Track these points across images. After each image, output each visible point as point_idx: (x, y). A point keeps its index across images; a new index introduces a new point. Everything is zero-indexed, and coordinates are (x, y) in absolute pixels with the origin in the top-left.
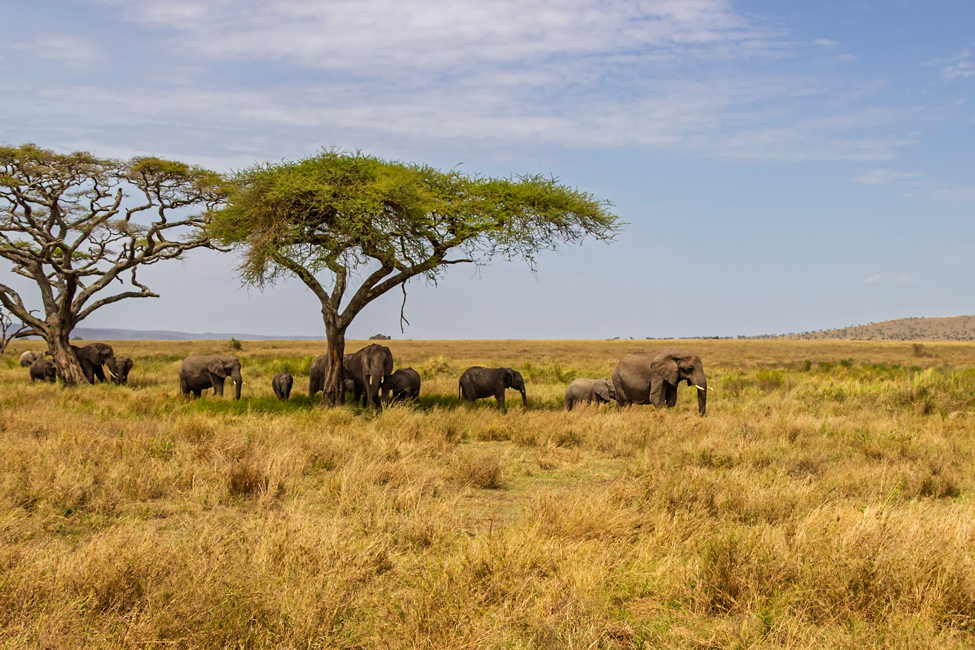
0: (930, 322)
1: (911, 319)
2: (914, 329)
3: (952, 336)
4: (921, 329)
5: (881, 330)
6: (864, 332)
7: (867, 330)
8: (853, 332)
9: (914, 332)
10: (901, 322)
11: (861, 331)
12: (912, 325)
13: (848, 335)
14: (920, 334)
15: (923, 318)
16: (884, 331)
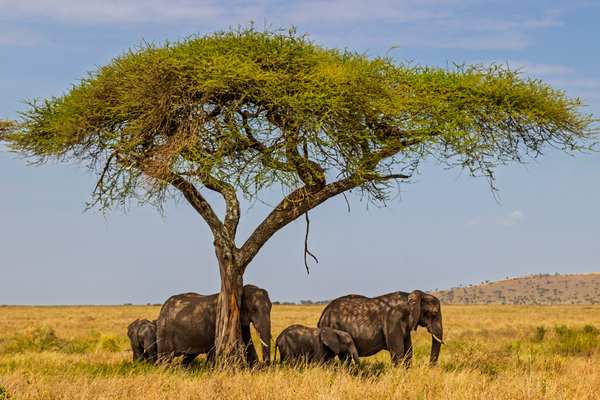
0: (566, 280)
1: (541, 276)
2: (545, 290)
3: (597, 300)
4: (555, 290)
5: (500, 292)
6: (478, 294)
7: (481, 292)
8: (462, 294)
9: (546, 295)
10: (528, 281)
11: (472, 293)
12: (543, 284)
13: (456, 300)
14: (553, 297)
15: (557, 274)
16: (505, 293)
